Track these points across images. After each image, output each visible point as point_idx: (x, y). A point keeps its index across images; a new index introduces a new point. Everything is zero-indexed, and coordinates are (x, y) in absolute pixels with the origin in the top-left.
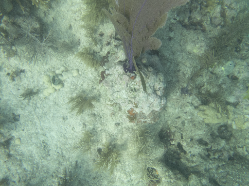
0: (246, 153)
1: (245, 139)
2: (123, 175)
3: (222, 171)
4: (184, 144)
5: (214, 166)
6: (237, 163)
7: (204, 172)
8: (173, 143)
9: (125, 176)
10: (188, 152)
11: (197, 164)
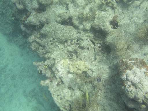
0: (59, 46)
1: (60, 54)
3: (71, 34)
4: (92, 45)
5: (75, 36)
6: (64, 40)
7: (81, 31)
8: (99, 45)
9: (135, 21)
10: (90, 41)
11: (85, 35)
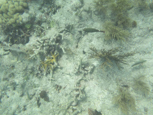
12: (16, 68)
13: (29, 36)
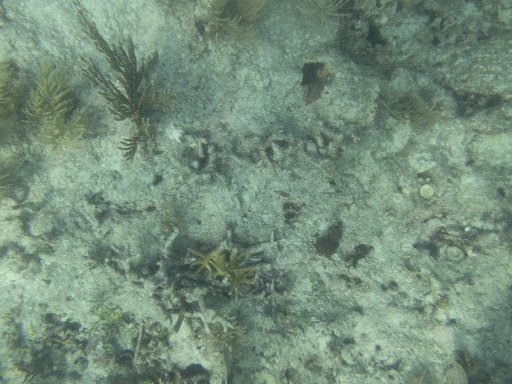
2: (253, 74)
4: (383, 21)
6: (497, 39)
8: (359, 24)
9: (258, 77)
11: (410, 55)
12: (289, 363)
13: (178, 374)
